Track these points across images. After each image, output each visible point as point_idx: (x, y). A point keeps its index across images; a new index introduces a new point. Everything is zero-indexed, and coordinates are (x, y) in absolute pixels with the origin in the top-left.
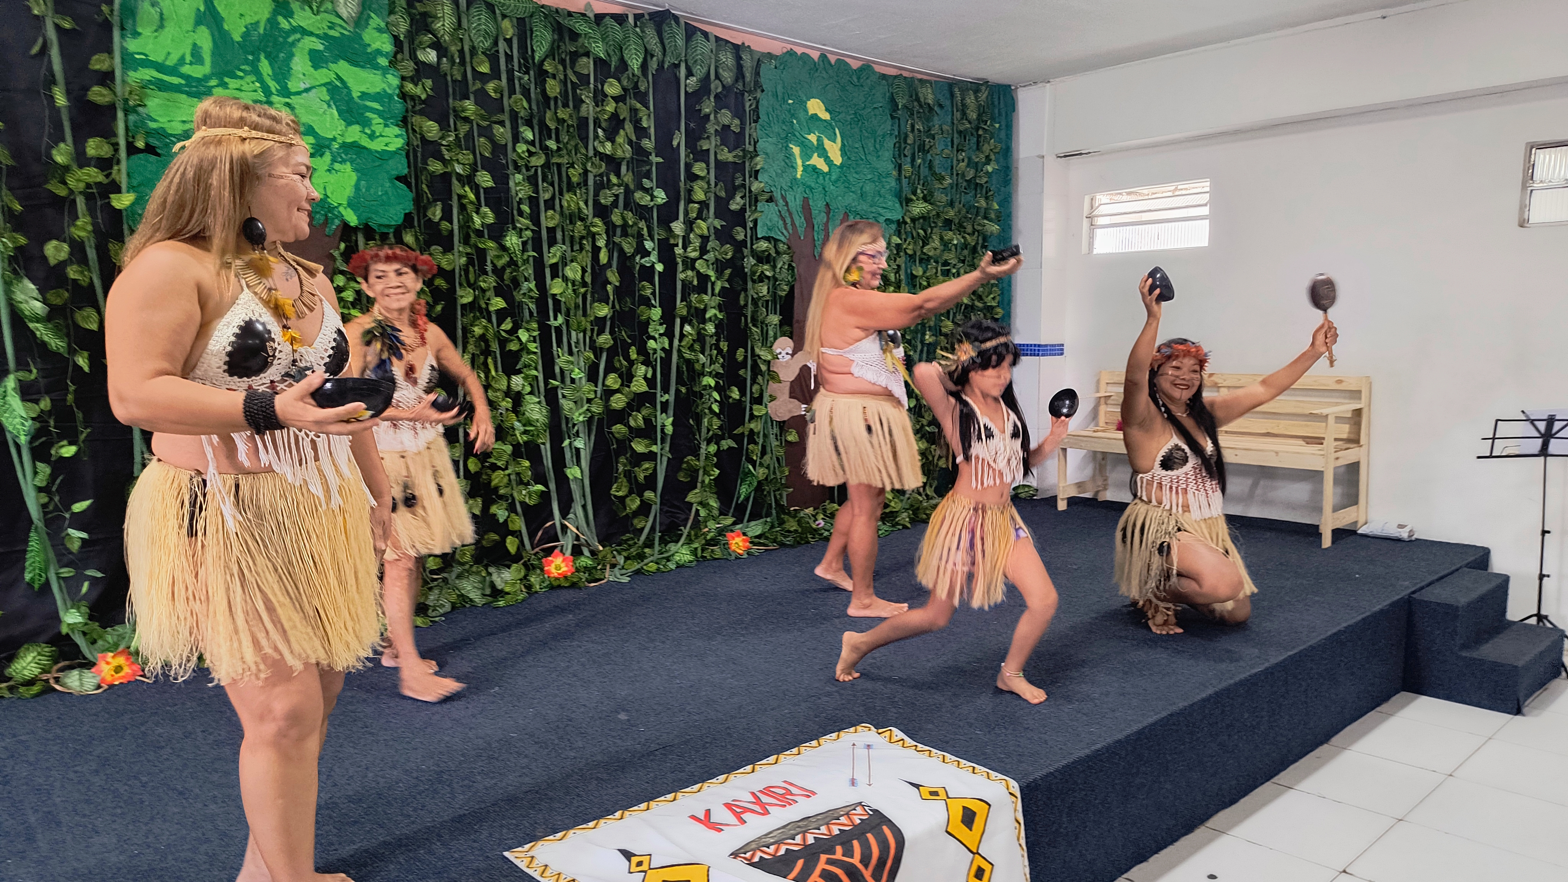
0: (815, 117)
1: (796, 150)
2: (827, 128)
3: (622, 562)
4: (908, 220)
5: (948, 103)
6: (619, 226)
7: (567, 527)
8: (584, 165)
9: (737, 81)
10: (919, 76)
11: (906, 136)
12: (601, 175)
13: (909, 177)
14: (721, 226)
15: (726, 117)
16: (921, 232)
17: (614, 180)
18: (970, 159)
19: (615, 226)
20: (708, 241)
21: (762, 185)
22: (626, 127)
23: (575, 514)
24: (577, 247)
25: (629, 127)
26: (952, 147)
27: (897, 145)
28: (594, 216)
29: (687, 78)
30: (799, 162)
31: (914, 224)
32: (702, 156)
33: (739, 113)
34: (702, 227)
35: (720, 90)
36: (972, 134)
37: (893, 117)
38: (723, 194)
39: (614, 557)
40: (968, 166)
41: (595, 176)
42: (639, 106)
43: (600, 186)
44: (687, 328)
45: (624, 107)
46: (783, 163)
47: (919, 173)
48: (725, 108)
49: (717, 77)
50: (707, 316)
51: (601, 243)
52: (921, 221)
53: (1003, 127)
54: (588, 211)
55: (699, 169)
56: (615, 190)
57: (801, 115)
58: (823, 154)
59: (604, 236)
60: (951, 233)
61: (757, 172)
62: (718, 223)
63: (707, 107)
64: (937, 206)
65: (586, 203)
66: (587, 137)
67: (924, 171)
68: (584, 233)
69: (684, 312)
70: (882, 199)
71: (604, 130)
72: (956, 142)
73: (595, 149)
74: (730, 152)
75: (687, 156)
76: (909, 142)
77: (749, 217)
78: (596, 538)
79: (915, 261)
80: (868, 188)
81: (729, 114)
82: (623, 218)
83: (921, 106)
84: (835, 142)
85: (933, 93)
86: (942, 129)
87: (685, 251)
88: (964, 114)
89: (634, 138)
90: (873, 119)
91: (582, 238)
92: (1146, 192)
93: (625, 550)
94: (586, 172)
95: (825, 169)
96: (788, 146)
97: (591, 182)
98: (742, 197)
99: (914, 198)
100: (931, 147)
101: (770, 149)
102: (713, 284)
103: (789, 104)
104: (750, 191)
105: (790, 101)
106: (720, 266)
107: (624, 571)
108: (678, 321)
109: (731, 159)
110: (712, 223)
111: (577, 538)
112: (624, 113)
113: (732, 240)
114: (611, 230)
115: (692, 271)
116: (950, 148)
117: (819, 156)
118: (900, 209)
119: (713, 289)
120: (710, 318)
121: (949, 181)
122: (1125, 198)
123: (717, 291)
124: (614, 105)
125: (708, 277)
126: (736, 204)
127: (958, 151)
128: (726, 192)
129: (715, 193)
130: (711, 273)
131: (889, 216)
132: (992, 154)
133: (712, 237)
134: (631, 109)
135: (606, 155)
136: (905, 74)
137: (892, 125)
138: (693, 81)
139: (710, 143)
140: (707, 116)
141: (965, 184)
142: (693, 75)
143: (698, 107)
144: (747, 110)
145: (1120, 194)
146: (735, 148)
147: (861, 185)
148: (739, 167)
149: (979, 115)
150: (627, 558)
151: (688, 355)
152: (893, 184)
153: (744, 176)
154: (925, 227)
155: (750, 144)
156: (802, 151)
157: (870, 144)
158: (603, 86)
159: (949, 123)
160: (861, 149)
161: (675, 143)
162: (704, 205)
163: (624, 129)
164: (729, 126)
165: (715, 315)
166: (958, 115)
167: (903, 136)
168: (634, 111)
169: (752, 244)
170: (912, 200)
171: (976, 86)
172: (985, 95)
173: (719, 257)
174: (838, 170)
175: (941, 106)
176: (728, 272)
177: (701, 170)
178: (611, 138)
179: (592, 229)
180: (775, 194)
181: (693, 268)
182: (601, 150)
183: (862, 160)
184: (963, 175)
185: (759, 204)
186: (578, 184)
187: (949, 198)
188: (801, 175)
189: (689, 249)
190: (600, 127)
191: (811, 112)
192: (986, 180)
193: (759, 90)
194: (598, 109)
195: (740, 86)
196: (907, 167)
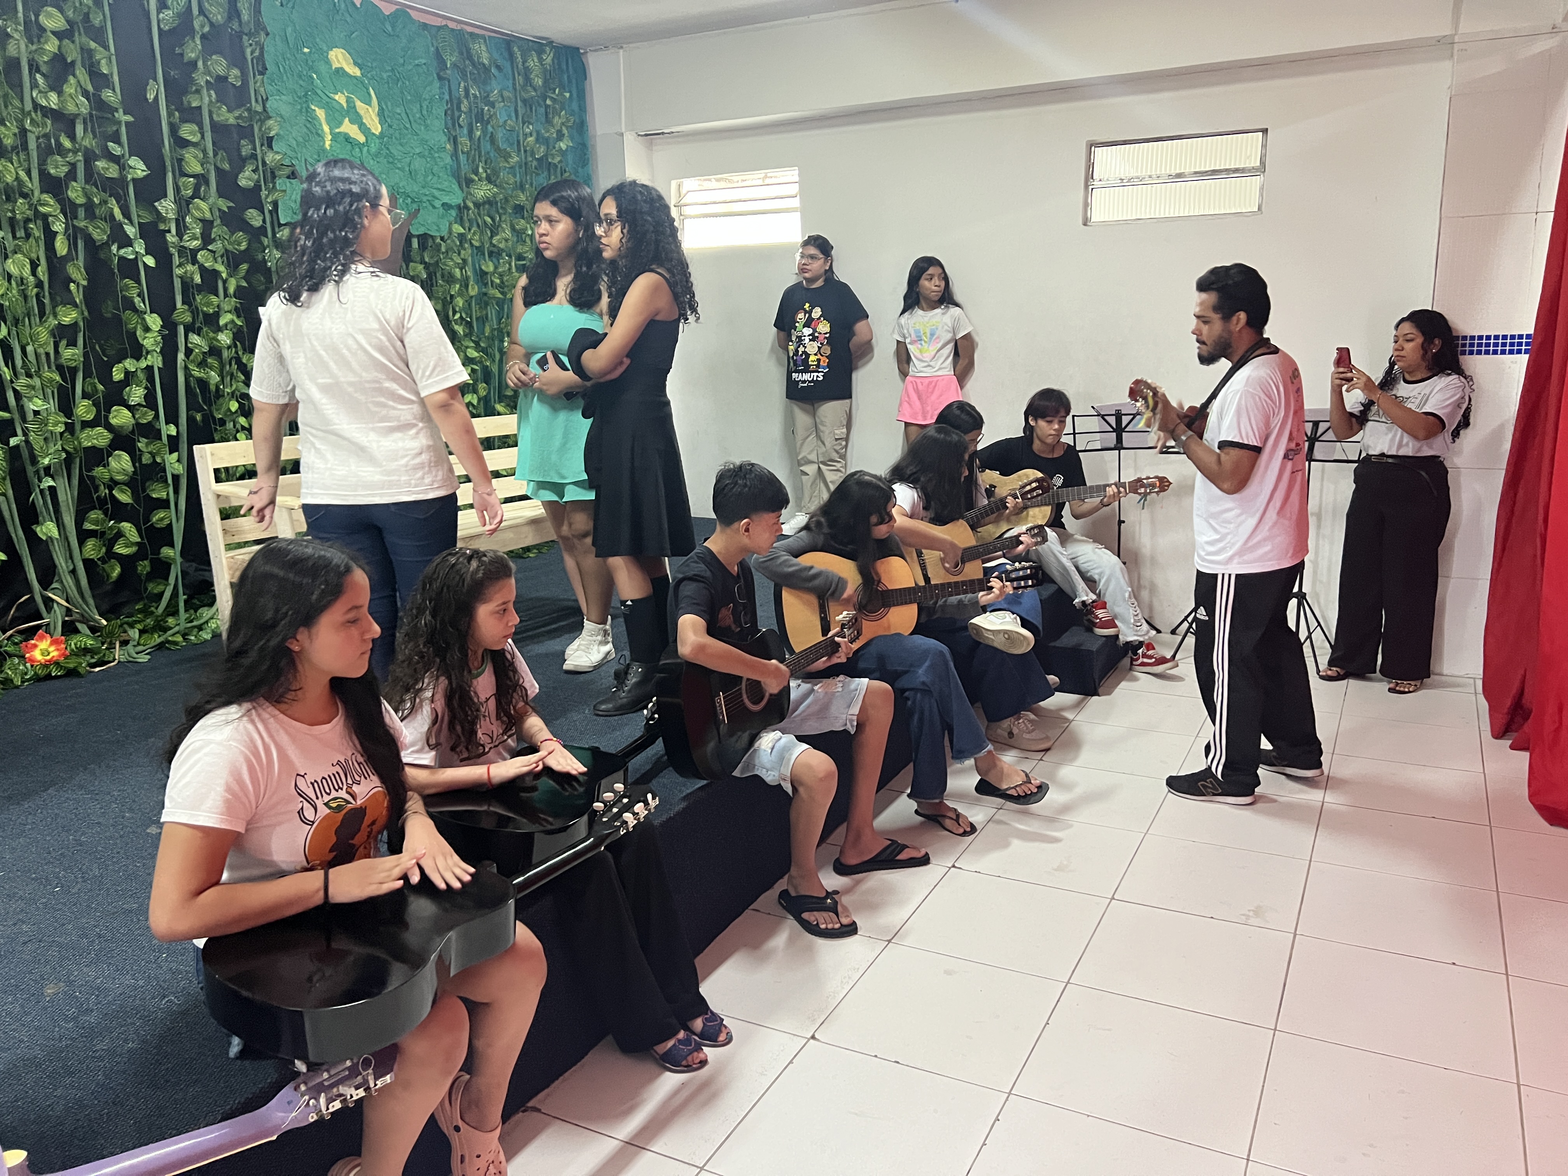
0: (340, 71)
1: (320, 113)
2: (358, 86)
3: (137, 636)
4: (471, 205)
5: (507, 65)
6: (81, 205)
7: (53, 600)
8: (20, 122)
9: (230, 18)
10: (469, 29)
11: (460, 102)
12: (46, 136)
13: (468, 153)
14: (228, 208)
15: (219, 65)
16: (488, 220)
17: (67, 143)
18: (538, 133)
19: (74, 206)
20: (212, 227)
21: (278, 157)
22: (78, 72)
23: (62, 582)
24: (21, 233)
25: (81, 73)
26: (517, 118)
27: (449, 112)
28: (42, 192)
29: (159, 12)
30: (326, 129)
31: (479, 209)
32: (192, 115)
33: (239, 60)
34: (202, 208)
35: (207, 29)
36: (540, 105)
37: (440, 78)
38: (226, 166)
39: (125, 632)
40: (537, 140)
41: (38, 138)
42: (93, 45)
43: (47, 151)
44: (195, 339)
45: (72, 46)
46: (305, 130)
47: (479, 147)
48: (216, 53)
49: (202, 12)
50: (222, 322)
51: (58, 227)
52: (487, 206)
53: (575, 95)
54: (33, 184)
55: (188, 131)
56: (70, 158)
57: (322, 68)
58: (357, 120)
59: (61, 217)
60: (522, 221)
61: (270, 140)
62: (224, 204)
63: (192, 50)
64: (504, 188)
65: (29, 173)
66: (21, 86)
67: (486, 146)
68: (30, 213)
69: (188, 318)
70: (436, 178)
71: (43, 75)
72: (521, 111)
73: (33, 100)
74: (230, 111)
75: (170, 114)
76: (463, 108)
77: (267, 196)
78: (95, 611)
79: (484, 255)
80: (418, 164)
81: (224, 62)
82: (86, 194)
83: (474, 65)
84: (370, 105)
85: (488, 51)
86: (502, 96)
87: (181, 239)
88: (528, 80)
89: (90, 88)
90: (416, 79)
91: (27, 220)
92: (735, 179)
93: (139, 622)
94: (23, 132)
95: (362, 139)
96: (309, 107)
97: (32, 145)
98: (253, 171)
99: (476, 179)
100: (491, 117)
101: (285, 110)
102: (225, 282)
103: (304, 54)
104: (264, 163)
105: (306, 50)
106: (233, 260)
107: (140, 648)
108: (181, 329)
109: (232, 121)
110: (214, 203)
111: (69, 612)
112: (72, 54)
113: (245, 226)
114: (69, 209)
115: (193, 264)
116: (514, 119)
117: (351, 122)
118: (459, 192)
119: (225, 290)
120: (226, 325)
121: (516, 159)
122: (714, 184)
123: (231, 290)
124: (57, 42)
125: (216, 273)
126: (246, 179)
127: (524, 123)
128: (230, 165)
129: (215, 166)
130: (221, 268)
131: (446, 199)
132: (564, 128)
133: (218, 222)
134: (82, 49)
135: (52, 109)
136: (452, 25)
137: (440, 88)
138: (167, 14)
139: (201, 99)
140: (193, 64)
141: (535, 163)
142: (167, 7)
143: (178, 50)
144: (249, 57)
145: (710, 180)
146: (239, 107)
147: (408, 160)
148: (246, 132)
149: (545, 81)
150: (142, 632)
151: (197, 373)
152: (448, 160)
153: (253, 142)
154: (493, 212)
155: (257, 101)
156: (327, 116)
157: (415, 110)
158: (37, 16)
159: (511, 89)
160: (404, 115)
161: (151, 97)
162: (201, 179)
163: (74, 75)
164: (225, 78)
165: (233, 321)
166: (520, 80)
167: (455, 102)
168: (87, 54)
169: (274, 234)
170: (473, 181)
171: (539, 46)
172: (550, 58)
173: (230, 247)
174: (377, 141)
175: (498, 67)
176: (244, 267)
177: (192, 133)
178: (56, 85)
179: (41, 209)
180: (297, 168)
181: (194, 261)
182: (44, 103)
183: (407, 129)
184: (533, 154)
185: (278, 182)
186: (14, 148)
187: (518, 179)
188: (331, 146)
189: (186, 237)
190: (38, 70)
191: (335, 65)
192: (559, 159)
193: (263, 34)
194: (34, 47)
195: (235, 26)
196: (464, 140)
